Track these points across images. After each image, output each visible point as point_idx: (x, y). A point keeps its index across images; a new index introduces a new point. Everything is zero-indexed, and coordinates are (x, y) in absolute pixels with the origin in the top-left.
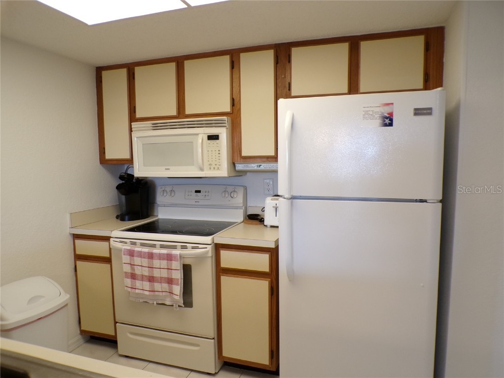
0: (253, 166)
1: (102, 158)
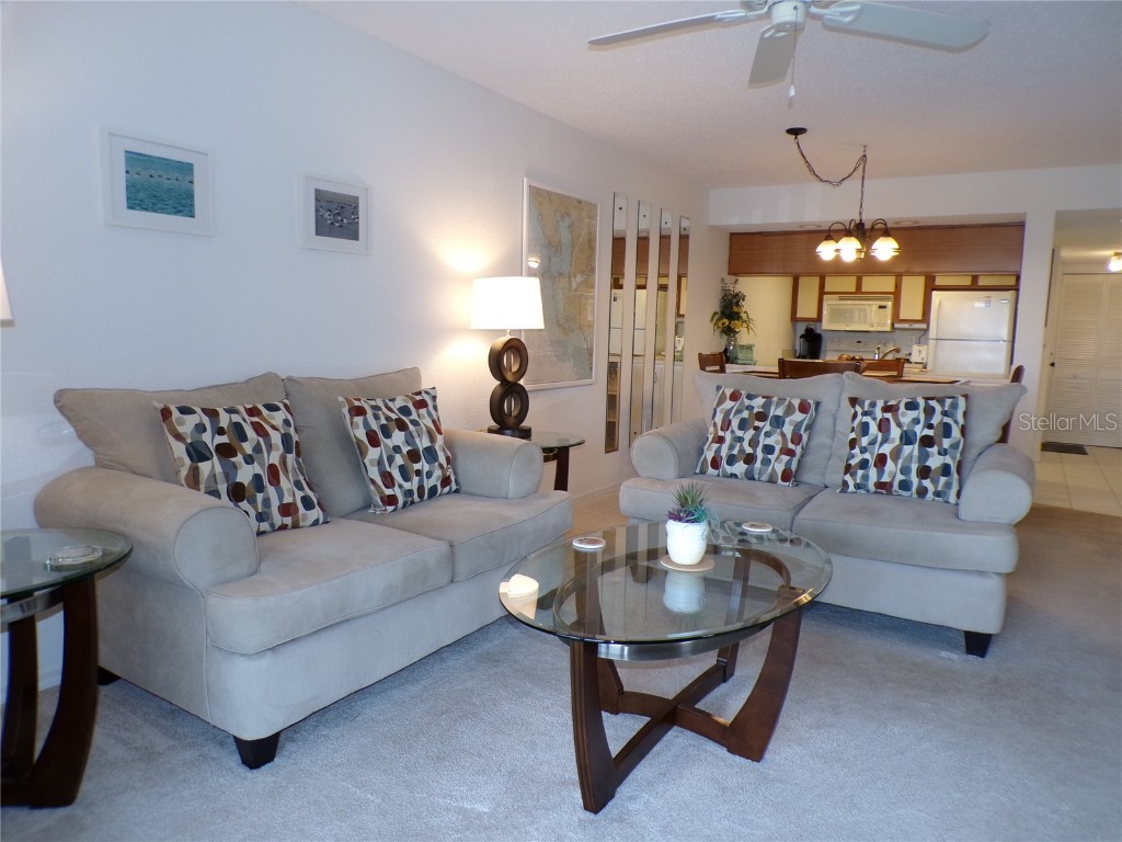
0: (906, 326)
1: (794, 319)
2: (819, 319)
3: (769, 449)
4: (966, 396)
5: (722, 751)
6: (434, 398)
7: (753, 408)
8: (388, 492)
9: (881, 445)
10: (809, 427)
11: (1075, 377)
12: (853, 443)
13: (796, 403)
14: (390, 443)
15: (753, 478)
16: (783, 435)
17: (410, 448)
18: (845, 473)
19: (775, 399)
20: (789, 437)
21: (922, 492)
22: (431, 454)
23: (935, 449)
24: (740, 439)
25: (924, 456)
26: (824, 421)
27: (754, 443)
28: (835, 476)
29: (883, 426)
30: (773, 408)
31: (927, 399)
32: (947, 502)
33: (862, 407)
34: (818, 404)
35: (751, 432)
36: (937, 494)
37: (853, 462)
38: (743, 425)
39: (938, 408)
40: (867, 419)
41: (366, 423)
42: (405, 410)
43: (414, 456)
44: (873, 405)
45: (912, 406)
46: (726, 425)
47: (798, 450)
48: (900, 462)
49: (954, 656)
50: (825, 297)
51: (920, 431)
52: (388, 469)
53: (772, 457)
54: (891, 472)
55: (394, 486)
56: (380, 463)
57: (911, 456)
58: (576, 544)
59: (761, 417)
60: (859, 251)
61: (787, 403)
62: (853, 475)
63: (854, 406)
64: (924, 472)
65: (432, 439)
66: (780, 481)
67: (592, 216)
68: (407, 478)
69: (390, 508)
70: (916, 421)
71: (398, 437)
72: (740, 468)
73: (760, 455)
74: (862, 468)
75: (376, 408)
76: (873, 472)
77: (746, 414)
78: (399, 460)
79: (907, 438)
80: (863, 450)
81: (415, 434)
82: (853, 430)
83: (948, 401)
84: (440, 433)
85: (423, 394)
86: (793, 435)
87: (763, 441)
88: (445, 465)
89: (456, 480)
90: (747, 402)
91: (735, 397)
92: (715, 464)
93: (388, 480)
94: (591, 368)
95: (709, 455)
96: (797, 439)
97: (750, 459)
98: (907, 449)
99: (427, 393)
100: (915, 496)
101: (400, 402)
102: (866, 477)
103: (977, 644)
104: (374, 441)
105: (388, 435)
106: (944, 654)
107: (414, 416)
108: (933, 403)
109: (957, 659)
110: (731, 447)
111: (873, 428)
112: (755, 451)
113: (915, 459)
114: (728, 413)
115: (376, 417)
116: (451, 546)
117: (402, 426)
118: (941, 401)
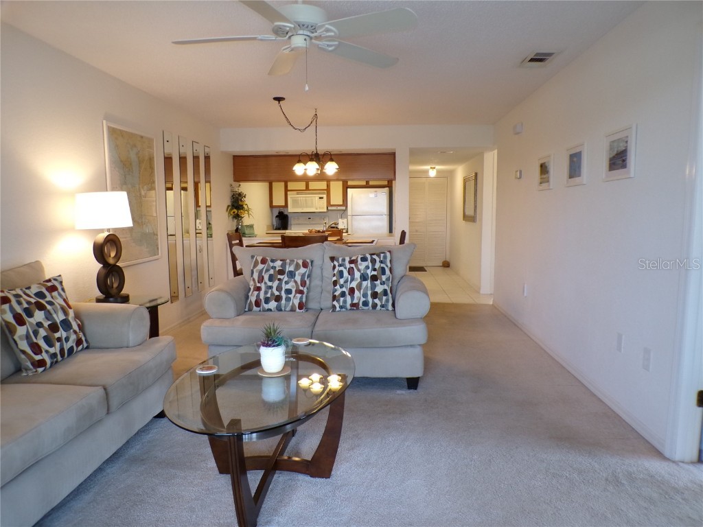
0: (335, 208)
1: (271, 206)
2: (286, 206)
3: (288, 292)
4: (390, 252)
5: (308, 478)
6: (61, 282)
7: (275, 267)
8: (38, 358)
9: (350, 283)
10: (309, 276)
11: (417, 231)
12: (335, 283)
13: (300, 262)
14: (33, 321)
15: (281, 310)
16: (296, 282)
17: (50, 322)
18: (333, 301)
19: (288, 261)
20: (299, 283)
21: (375, 306)
22: (66, 324)
23: (378, 282)
24: (271, 287)
25: (373, 287)
26: (316, 271)
27: (279, 288)
28: (327, 302)
29: (351, 271)
30: (287, 266)
31: (371, 255)
32: (388, 310)
33: (338, 262)
34: (312, 262)
35: (276, 283)
36: (382, 306)
37: (337, 293)
38: (271, 278)
39: (378, 259)
40: (341, 268)
41: (12, 309)
42: (40, 295)
43: (54, 328)
44: (344, 260)
45: (364, 259)
46: (261, 279)
47: (305, 290)
48: (362, 291)
49: (403, 392)
50: (289, 193)
51: (370, 273)
52: (35, 340)
53: (291, 296)
54: (358, 297)
55: (41, 352)
56: (28, 337)
57: (367, 287)
58: (199, 372)
59: (281, 272)
60: (318, 169)
61: (295, 263)
62: (338, 301)
63: (333, 262)
64: (375, 295)
65: (66, 313)
66: (298, 310)
67: (151, 147)
68: (51, 345)
69: (40, 370)
70: (367, 267)
71: (39, 316)
72: (273, 305)
73: (284, 295)
74: (342, 297)
75: (17, 296)
76: (348, 298)
77: (272, 272)
78: (42, 333)
79: (364, 278)
80: (342, 286)
81: (52, 312)
82: (334, 275)
83: (382, 255)
84: (70, 308)
85: (53, 281)
86: (301, 281)
87: (285, 287)
88: (78, 331)
89: (86, 340)
90: (272, 264)
91: (264, 261)
92: (258, 304)
93: (36, 349)
94: (158, 248)
95: (253, 299)
96: (303, 283)
97: (278, 299)
98: (365, 283)
99: (55, 280)
100: (371, 308)
101: (35, 289)
102: (345, 302)
103: (413, 383)
104: (20, 321)
105: (30, 315)
106: (399, 392)
107: (49, 298)
108: (375, 257)
109: (404, 394)
110: (266, 293)
111: (346, 274)
112: (280, 293)
113: (369, 288)
114: (261, 272)
115: (19, 303)
116: (105, 389)
117: (41, 307)
118: (378, 255)
